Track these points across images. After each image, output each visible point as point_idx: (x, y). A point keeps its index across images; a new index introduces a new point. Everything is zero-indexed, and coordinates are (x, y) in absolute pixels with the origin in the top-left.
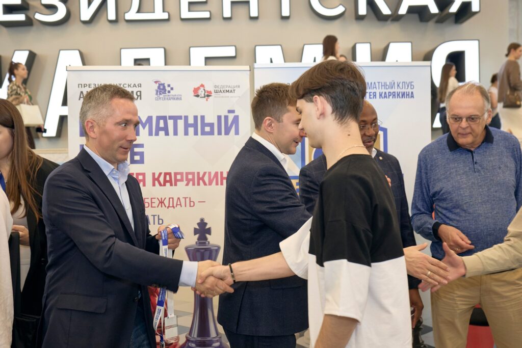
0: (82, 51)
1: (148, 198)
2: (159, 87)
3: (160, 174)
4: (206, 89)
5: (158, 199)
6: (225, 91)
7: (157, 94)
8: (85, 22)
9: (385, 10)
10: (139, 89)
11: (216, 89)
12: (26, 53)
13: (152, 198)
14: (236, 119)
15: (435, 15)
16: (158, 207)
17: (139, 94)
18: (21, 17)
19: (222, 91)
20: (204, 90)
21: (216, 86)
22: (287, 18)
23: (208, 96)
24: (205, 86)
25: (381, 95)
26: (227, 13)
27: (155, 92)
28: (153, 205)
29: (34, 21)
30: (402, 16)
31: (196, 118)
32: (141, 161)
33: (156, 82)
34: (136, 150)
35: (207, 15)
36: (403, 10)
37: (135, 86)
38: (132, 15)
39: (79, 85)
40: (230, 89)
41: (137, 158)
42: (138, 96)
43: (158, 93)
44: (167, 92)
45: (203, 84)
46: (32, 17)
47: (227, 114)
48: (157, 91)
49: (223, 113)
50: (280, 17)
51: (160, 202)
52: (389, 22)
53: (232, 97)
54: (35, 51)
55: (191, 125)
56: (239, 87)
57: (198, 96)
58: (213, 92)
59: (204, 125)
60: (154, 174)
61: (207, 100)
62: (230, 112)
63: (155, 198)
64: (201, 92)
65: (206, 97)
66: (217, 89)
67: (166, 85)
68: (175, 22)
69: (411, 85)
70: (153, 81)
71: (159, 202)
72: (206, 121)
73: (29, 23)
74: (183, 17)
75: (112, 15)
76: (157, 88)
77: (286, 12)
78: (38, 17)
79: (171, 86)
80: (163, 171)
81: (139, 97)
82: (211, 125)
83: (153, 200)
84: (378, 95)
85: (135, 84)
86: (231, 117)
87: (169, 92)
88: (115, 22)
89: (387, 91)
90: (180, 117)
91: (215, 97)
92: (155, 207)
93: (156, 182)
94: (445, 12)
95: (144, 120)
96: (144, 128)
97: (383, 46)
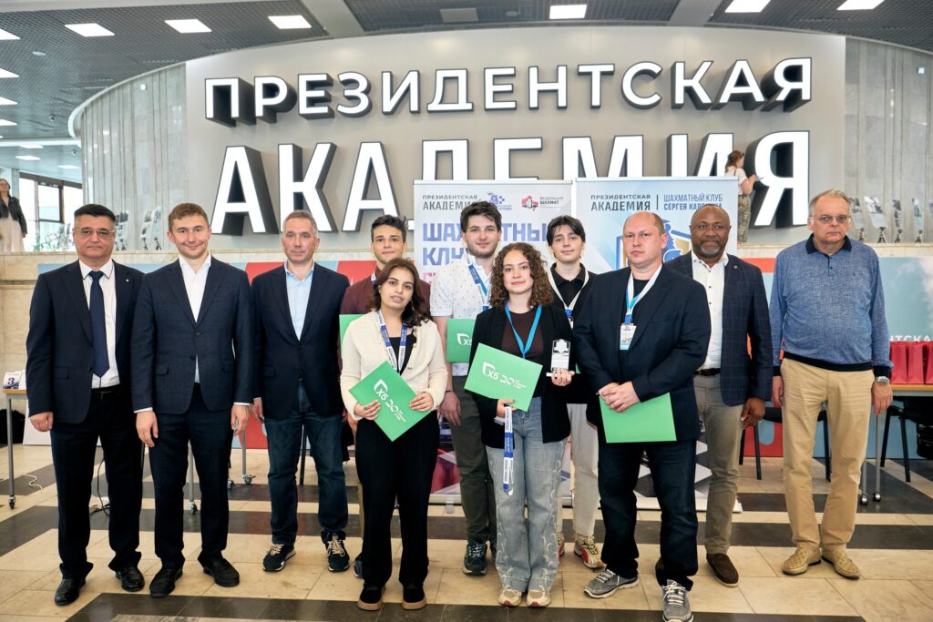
0: (383, 143)
6: (550, 202)
8: (386, 114)
9: (705, 99)
11: (542, 200)
12: (327, 147)
15: (760, 103)
18: (324, 110)
19: (547, 202)
20: (532, 201)
21: (541, 198)
22: (598, 107)
23: (535, 206)
25: (691, 206)
26: (534, 103)
29: (336, 112)
30: (724, 104)
31: (523, 225)
33: (490, 194)
35: (512, 105)
36: (724, 98)
38: (435, 106)
40: (554, 200)
44: (499, 203)
45: (531, 196)
46: (334, 109)
50: (589, 106)
52: (709, 110)
53: (556, 207)
54: (336, 143)
55: (519, 232)
56: (562, 198)
57: (525, 206)
58: (539, 203)
59: (531, 231)
61: (533, 210)
64: (529, 203)
65: (532, 208)
67: (498, 197)
68: (479, 113)
69: (719, 197)
72: (533, 228)
73: (331, 115)
74: (487, 107)
75: (414, 107)
76: (490, 199)
77: (596, 102)
78: (341, 109)
79: (503, 198)
82: (537, 232)
84: (688, 207)
85: (471, 196)
87: (501, 203)
88: (418, 112)
89: (697, 203)
90: (510, 225)
91: (541, 207)
94: (772, 101)
97: (701, 137)
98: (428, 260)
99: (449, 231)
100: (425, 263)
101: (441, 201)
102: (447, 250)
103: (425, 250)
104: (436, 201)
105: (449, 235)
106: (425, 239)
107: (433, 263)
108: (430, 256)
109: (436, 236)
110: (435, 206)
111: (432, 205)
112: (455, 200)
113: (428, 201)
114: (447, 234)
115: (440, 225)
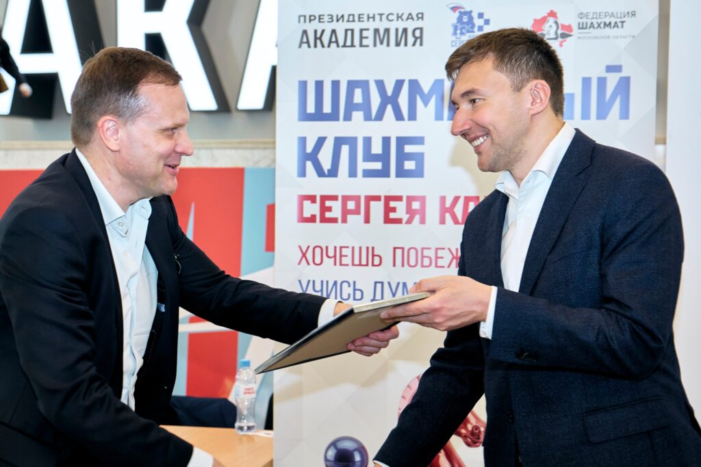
1: (429, 248)
2: (460, 19)
3: (457, 199)
4: (560, 22)
5: (449, 249)
6: (602, 25)
7: (455, 34)
10: (419, 24)
11: (581, 21)
13: (437, 249)
14: (625, 83)
16: (449, 267)
17: (418, 33)
19: (596, 25)
20: (556, 23)
21: (581, 15)
23: (564, 36)
24: (558, 15)
27: (451, 30)
28: (440, 262)
32: (418, 173)
33: (454, 9)
34: (408, 149)
37: (410, 17)
39: (300, 16)
40: (613, 20)
41: (409, 165)
42: (416, 38)
43: (458, 32)
44: (476, 29)
45: (555, 11)
47: (604, 74)
48: (456, 28)
49: (596, 72)
51: (454, 258)
53: (617, 37)
56: (634, 14)
58: (575, 27)
60: (443, 199)
61: (561, 45)
62: (610, 69)
63: (443, 249)
64: (549, 29)
65: (560, 39)
66: (584, 20)
67: (475, 15)
70: (447, 6)
71: (451, 257)
76: (455, 21)
79: (486, 17)
80: (463, 195)
81: (419, 41)
83: (440, 253)
85: (410, 14)
86: (613, 80)
87: (480, 29)
91: (579, 38)
92: (443, 267)
93: (448, 216)
95: (426, 87)
96: (426, 103)
98: (309, 164)
99: (358, 97)
100: (302, 173)
101: (340, 28)
102: (352, 142)
103: (303, 141)
104: (328, 28)
105: (357, 107)
106: (305, 117)
107: (320, 172)
108: (313, 157)
109: (327, 108)
110: (326, 39)
111: (318, 38)
112: (372, 25)
113: (311, 28)
114: (351, 107)
115: (336, 84)
